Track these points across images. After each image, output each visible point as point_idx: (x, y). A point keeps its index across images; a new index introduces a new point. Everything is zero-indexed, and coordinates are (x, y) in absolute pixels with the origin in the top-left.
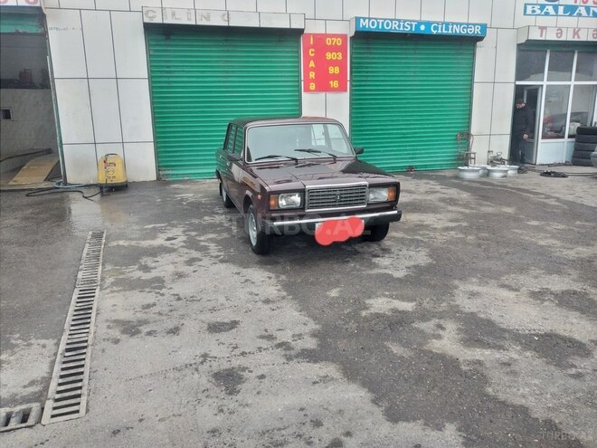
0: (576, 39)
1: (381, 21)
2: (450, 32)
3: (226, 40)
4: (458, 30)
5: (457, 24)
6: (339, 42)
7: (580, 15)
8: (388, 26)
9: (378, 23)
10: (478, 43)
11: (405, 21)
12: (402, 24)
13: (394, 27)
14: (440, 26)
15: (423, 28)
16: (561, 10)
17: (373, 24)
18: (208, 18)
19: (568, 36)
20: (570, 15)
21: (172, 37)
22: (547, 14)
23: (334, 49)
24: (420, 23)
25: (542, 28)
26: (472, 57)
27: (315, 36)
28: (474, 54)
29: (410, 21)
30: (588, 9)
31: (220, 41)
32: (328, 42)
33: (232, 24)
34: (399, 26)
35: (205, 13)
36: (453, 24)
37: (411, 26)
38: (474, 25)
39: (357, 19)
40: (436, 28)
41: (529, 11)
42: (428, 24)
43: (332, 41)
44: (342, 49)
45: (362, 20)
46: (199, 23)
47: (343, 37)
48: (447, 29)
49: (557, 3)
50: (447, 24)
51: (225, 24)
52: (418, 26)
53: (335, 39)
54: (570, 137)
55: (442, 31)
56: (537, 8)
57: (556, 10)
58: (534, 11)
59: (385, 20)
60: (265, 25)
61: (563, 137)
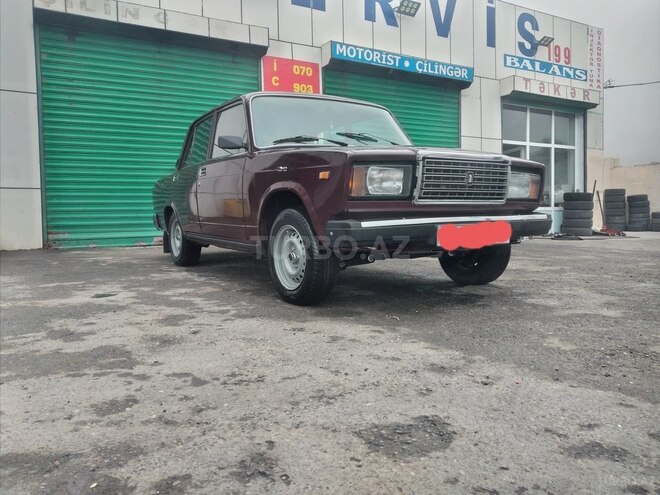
0: (557, 96)
1: (360, 50)
2: (436, 72)
3: (159, 52)
4: (444, 72)
5: (443, 65)
6: (309, 72)
7: (554, 73)
8: (368, 57)
9: (357, 51)
10: (463, 92)
11: (387, 54)
12: (384, 56)
13: (375, 59)
14: (426, 65)
15: (407, 64)
16: (537, 64)
17: (352, 53)
18: (135, 15)
19: (549, 92)
20: (546, 73)
21: (78, 39)
22: (525, 68)
23: (303, 79)
24: (403, 59)
25: (527, 80)
26: (456, 106)
27: (280, 61)
28: (459, 103)
29: (394, 54)
30: (560, 68)
31: (150, 52)
32: (296, 70)
33: (171, 27)
34: (381, 59)
35: (131, 8)
36: (439, 64)
37: (395, 60)
38: (461, 68)
39: (333, 44)
40: (421, 66)
41: (509, 63)
42: (413, 60)
43: (301, 70)
44: (313, 81)
45: (338, 46)
46: (122, 20)
47: (314, 66)
48: (433, 69)
49: (533, 58)
50: (433, 63)
51: (161, 26)
52: (402, 61)
53: (304, 68)
54: (556, 205)
55: (427, 70)
56: (516, 60)
57: (533, 65)
58: (513, 63)
59: (365, 49)
60: (215, 34)
61: (549, 205)
